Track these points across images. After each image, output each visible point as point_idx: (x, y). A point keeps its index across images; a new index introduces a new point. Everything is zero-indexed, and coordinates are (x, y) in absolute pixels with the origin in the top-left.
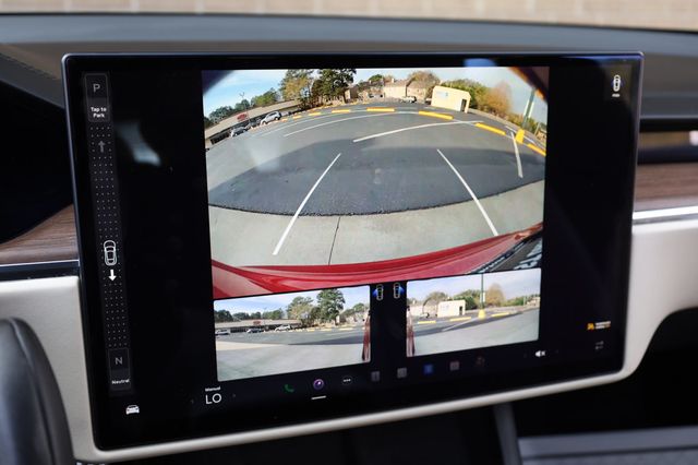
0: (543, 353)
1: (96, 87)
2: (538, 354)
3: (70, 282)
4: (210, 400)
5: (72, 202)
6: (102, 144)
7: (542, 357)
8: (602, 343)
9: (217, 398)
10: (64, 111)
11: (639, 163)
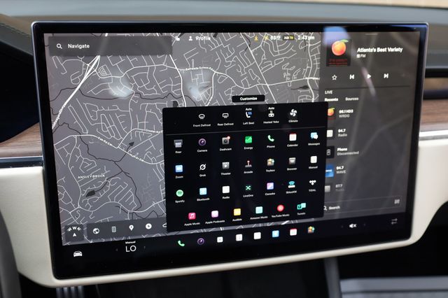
0: (355, 226)
2: (351, 226)
3: (38, 171)
4: (129, 249)
5: (38, 121)
7: (354, 228)
8: (396, 220)
9: (133, 248)
10: (32, 57)
11: (424, 99)
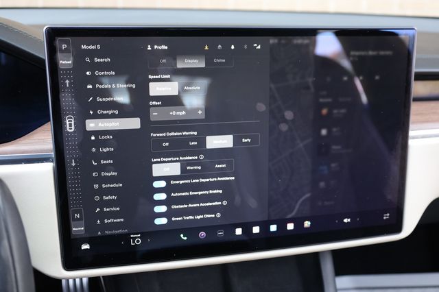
0: (349, 220)
1: (64, 46)
2: (346, 220)
3: (48, 168)
4: (134, 242)
6: (67, 82)
8: (388, 215)
9: (138, 241)
10: (44, 61)
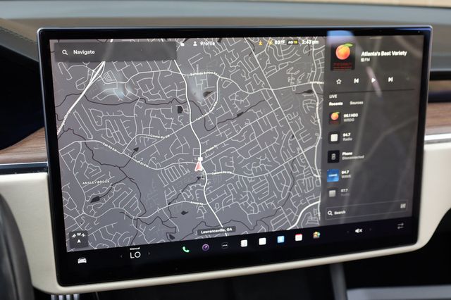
2: (357, 231)
3: (42, 177)
4: (133, 256)
5: (43, 126)
7: (360, 233)
9: (138, 255)
10: (38, 64)
11: (429, 102)
